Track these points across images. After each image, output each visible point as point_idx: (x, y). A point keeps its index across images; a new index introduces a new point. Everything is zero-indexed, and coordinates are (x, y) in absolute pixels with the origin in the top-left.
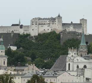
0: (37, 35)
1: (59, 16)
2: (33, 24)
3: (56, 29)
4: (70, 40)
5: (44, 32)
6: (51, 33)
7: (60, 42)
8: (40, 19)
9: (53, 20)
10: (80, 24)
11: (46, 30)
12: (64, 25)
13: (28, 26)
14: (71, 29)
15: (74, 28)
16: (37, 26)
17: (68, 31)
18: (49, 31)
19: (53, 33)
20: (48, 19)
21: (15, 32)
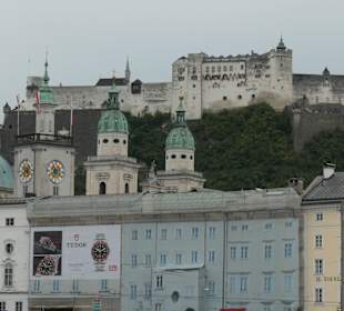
0: (198, 116)
1: (281, 48)
2: (181, 79)
4: (331, 136)
5: (225, 106)
6: (250, 110)
7: (291, 142)
8: (205, 59)
9: (258, 62)
11: (232, 97)
12: (298, 79)
13: (162, 86)
14: (325, 95)
15: (334, 91)
16: (197, 83)
17: (312, 102)
18: (245, 102)
19: (259, 110)
20: (239, 59)
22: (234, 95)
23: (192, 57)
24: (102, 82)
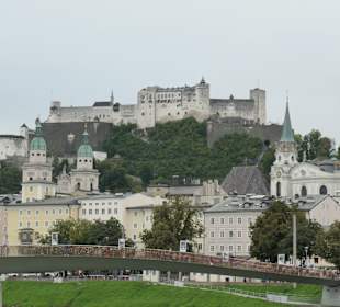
0: (152, 125)
1: (203, 82)
2: (143, 102)
3: (195, 112)
4: (230, 138)
5: (169, 119)
6: (184, 121)
7: (206, 142)
8: (158, 90)
9: (189, 91)
10: (251, 101)
11: (174, 114)
13: (132, 106)
14: (231, 112)
15: (236, 109)
16: (152, 105)
17: (223, 116)
18: (181, 117)
19: (189, 121)
21: (101, 120)
24: (97, 104)
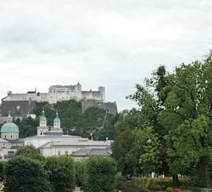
0: (56, 102)
1: (79, 84)
2: (51, 92)
3: (75, 97)
4: (91, 109)
5: (63, 100)
6: (70, 101)
7: (81, 110)
8: (58, 87)
9: (72, 88)
10: (99, 92)
12: (83, 92)
13: (46, 94)
14: (90, 97)
15: (93, 95)
16: (56, 93)
17: (87, 98)
18: (68, 99)
19: (72, 101)
20: (67, 87)
21: (32, 100)
22: (66, 97)
23: (54, 86)
24: (29, 92)
